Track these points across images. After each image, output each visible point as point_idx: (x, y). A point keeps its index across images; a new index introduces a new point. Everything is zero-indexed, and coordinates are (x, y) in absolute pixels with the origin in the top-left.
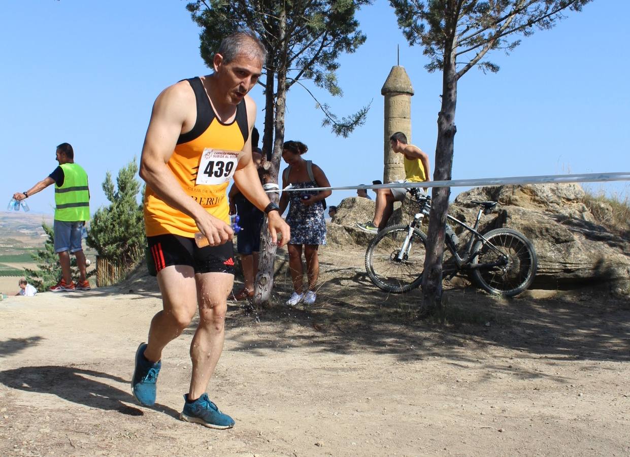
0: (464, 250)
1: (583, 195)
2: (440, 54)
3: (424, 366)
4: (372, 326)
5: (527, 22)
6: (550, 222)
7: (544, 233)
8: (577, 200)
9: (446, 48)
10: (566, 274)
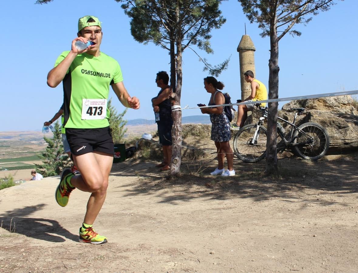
0: (288, 136)
1: (352, 101)
2: (268, 27)
3: (270, 203)
4: (239, 183)
5: (315, 7)
6: (335, 118)
7: (332, 123)
8: (349, 104)
9: (271, 23)
10: (346, 145)
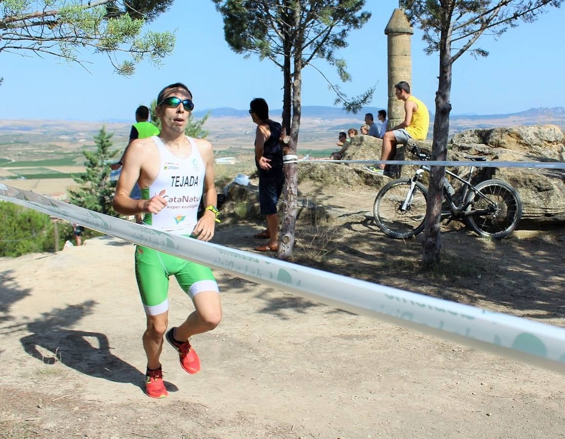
0: (459, 200)
5: (513, 16)
7: (527, 183)
9: (442, 35)
10: (546, 217)
